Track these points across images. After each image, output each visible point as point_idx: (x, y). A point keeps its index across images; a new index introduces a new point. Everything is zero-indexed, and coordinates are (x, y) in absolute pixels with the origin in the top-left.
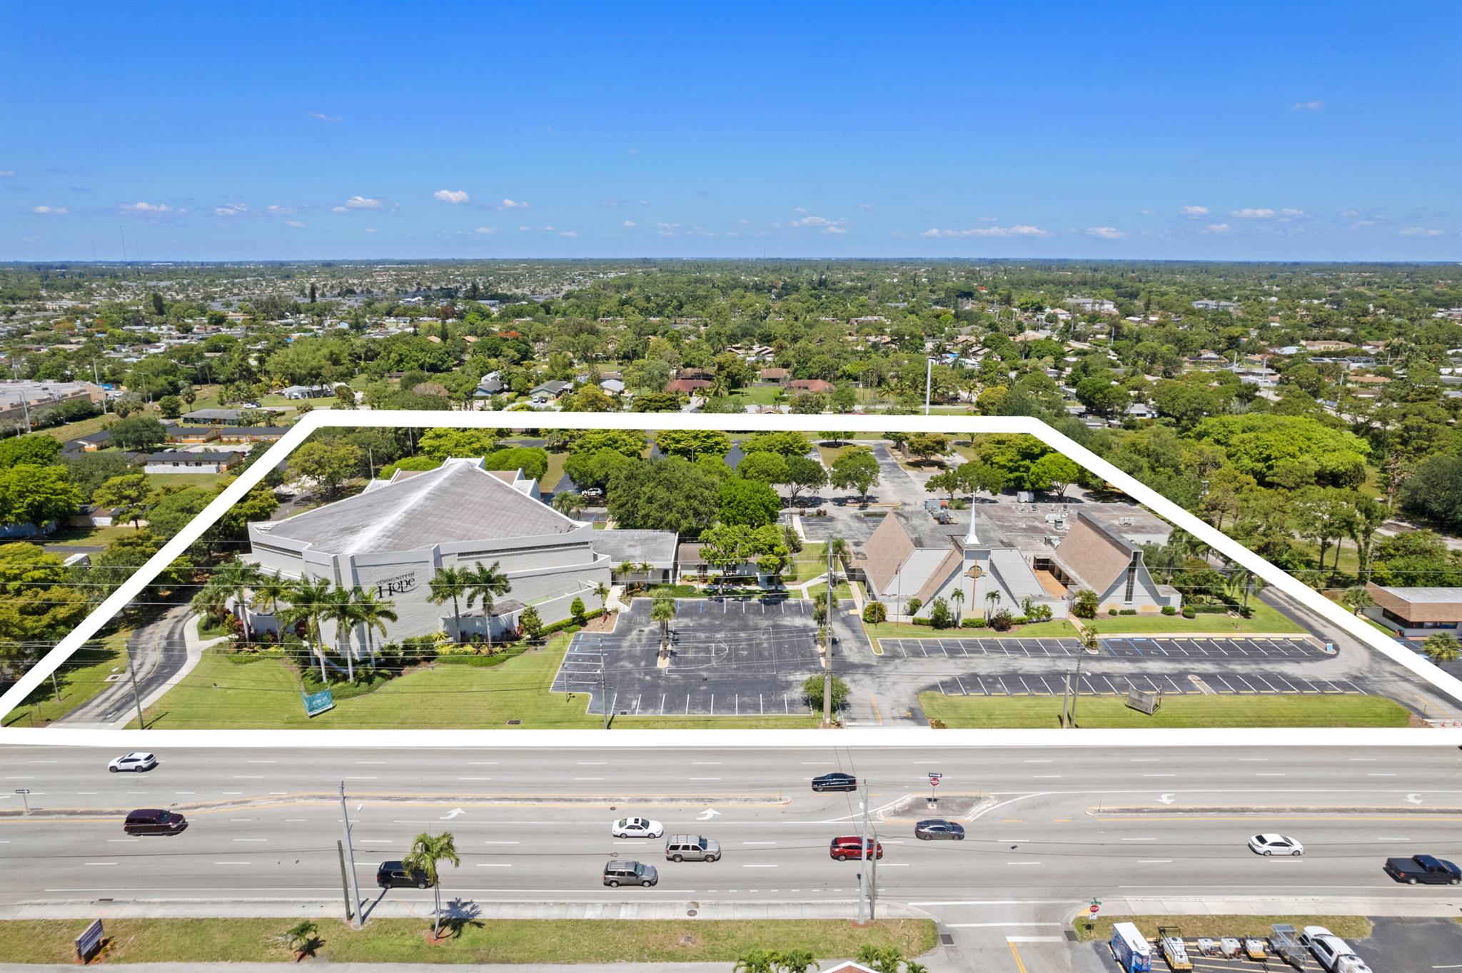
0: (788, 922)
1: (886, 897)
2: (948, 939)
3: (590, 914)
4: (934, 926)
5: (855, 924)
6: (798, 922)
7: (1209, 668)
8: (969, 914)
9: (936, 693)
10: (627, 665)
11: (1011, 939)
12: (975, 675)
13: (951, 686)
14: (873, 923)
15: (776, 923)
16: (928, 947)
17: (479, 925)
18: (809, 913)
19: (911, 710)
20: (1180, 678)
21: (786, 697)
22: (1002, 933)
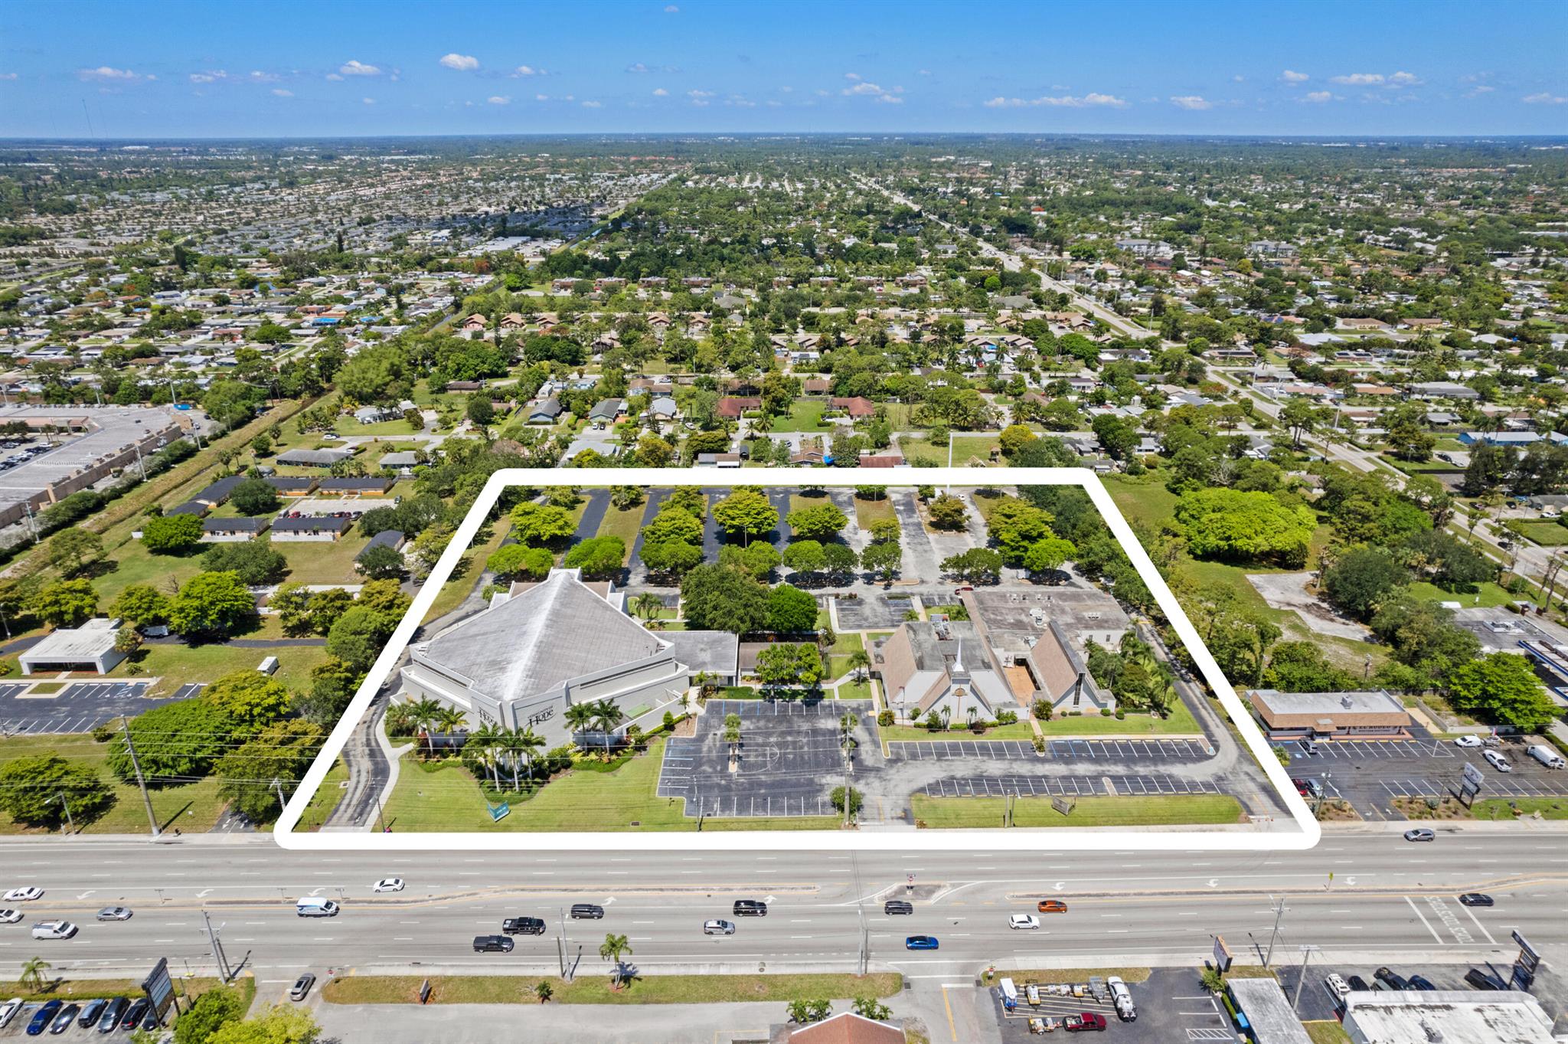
0: (817, 975)
1: (875, 958)
2: (908, 986)
3: (703, 971)
4: (901, 977)
5: (855, 976)
6: (823, 976)
7: (1120, 770)
8: (923, 970)
9: (924, 796)
10: (707, 768)
11: (944, 986)
12: (953, 778)
13: (934, 788)
14: (867, 977)
15: (810, 976)
16: (896, 990)
17: (639, 979)
18: (829, 970)
19: (905, 811)
20: (1096, 779)
21: (819, 799)
22: (939, 981)
